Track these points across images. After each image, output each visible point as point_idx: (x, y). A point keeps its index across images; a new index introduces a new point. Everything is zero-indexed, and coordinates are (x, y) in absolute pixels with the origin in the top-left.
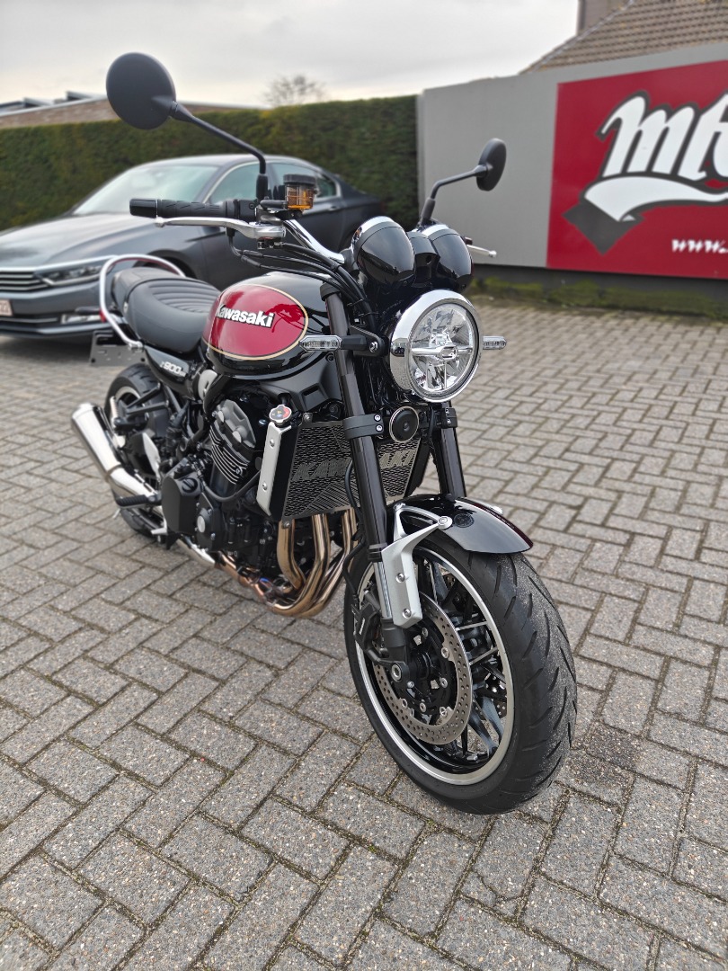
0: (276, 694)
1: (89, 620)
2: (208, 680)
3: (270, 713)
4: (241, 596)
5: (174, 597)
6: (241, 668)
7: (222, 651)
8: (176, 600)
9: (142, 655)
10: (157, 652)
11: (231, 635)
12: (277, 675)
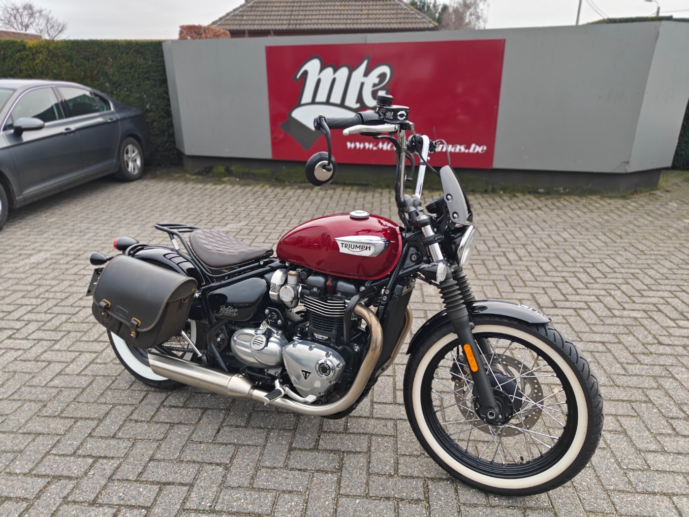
0: (233, 480)
1: (52, 474)
2: (179, 487)
3: (237, 494)
4: (170, 423)
5: (117, 437)
6: (199, 472)
7: (178, 464)
8: (120, 438)
9: (115, 486)
10: (127, 480)
11: (179, 451)
12: (227, 468)
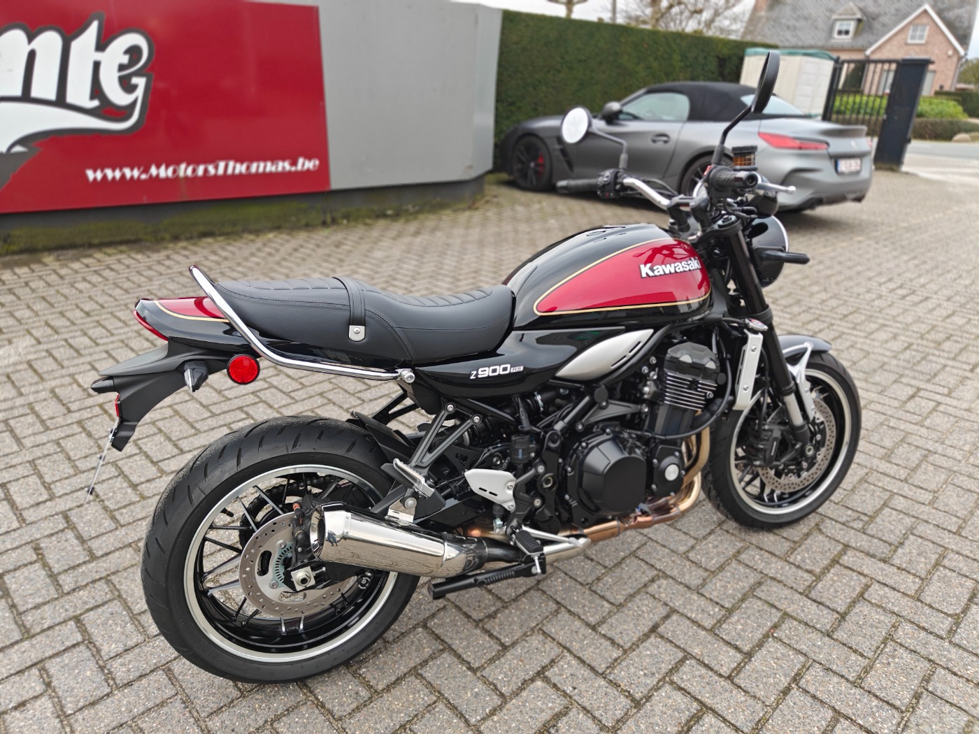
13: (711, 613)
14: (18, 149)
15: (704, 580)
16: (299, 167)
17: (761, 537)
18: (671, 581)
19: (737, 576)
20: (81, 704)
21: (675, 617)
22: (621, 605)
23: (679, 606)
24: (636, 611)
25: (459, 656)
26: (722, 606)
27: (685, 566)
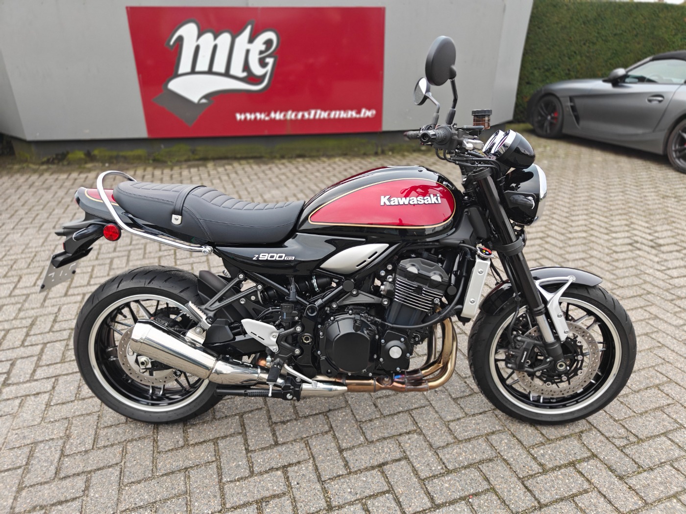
0: (436, 441)
1: (251, 500)
2: (397, 464)
3: (452, 451)
5: (280, 442)
6: (398, 444)
7: (372, 445)
9: (334, 485)
11: (359, 435)
12: (420, 434)
13: (433, 468)
14: (204, 101)
15: (448, 444)
16: (362, 115)
17: (521, 427)
18: (422, 437)
19: (475, 450)
20: (59, 402)
21: (403, 462)
22: (372, 442)
23: (412, 456)
24: (379, 449)
25: (246, 440)
26: (446, 467)
27: (441, 430)
